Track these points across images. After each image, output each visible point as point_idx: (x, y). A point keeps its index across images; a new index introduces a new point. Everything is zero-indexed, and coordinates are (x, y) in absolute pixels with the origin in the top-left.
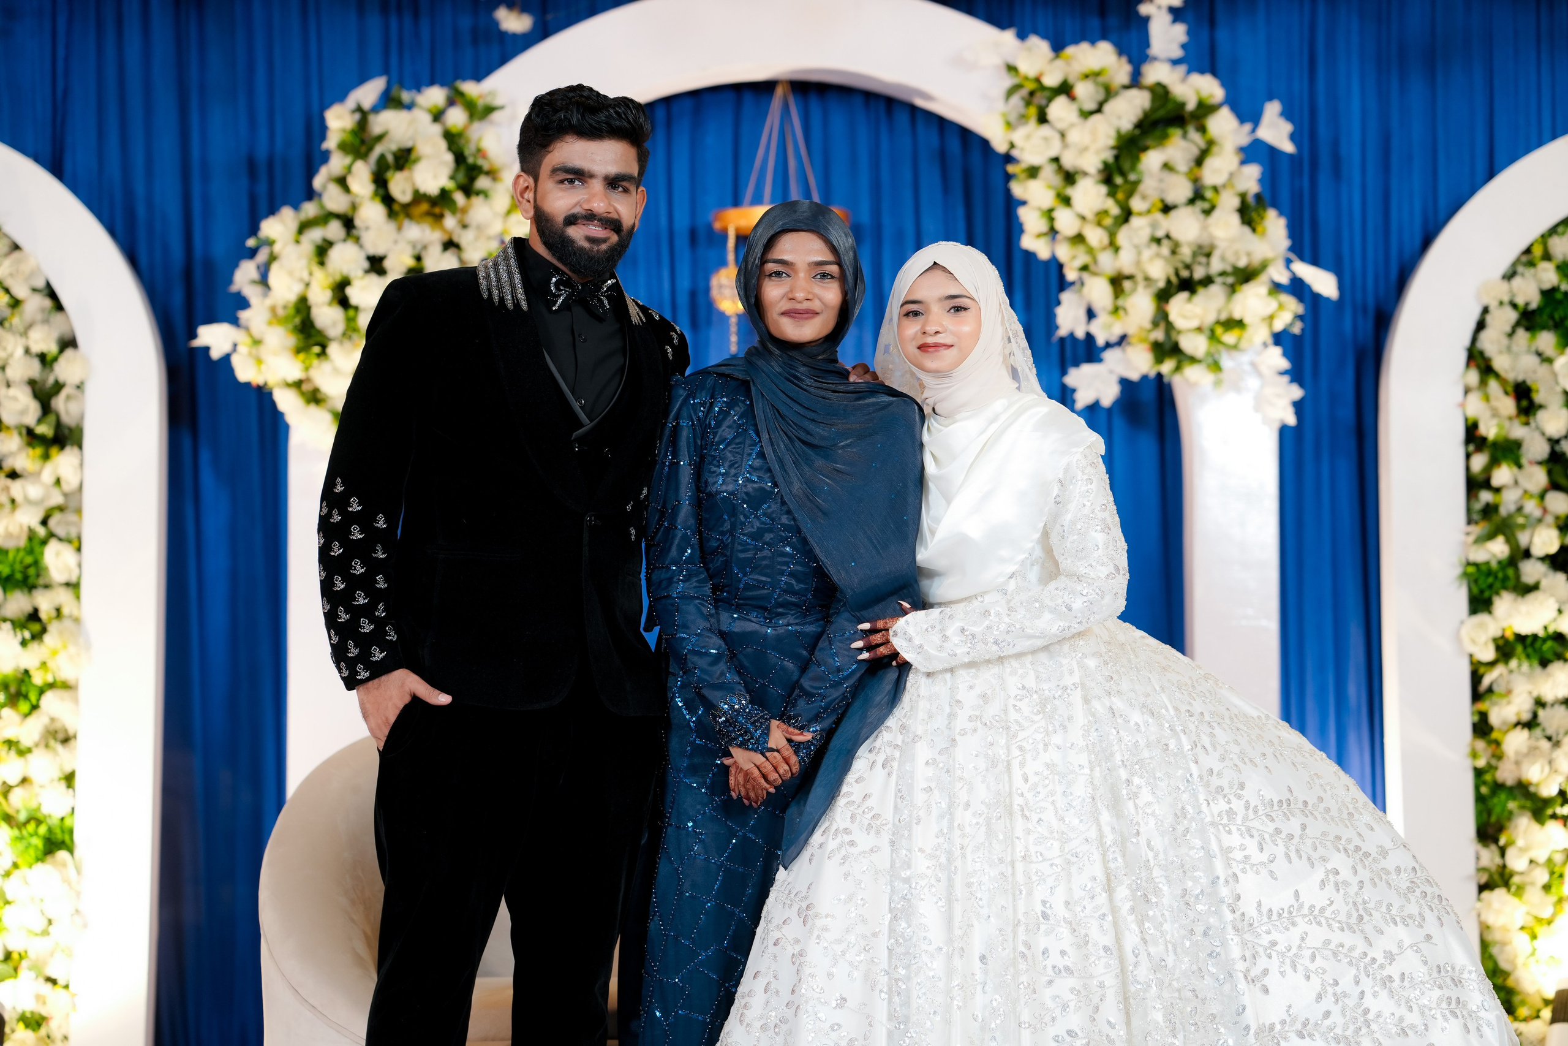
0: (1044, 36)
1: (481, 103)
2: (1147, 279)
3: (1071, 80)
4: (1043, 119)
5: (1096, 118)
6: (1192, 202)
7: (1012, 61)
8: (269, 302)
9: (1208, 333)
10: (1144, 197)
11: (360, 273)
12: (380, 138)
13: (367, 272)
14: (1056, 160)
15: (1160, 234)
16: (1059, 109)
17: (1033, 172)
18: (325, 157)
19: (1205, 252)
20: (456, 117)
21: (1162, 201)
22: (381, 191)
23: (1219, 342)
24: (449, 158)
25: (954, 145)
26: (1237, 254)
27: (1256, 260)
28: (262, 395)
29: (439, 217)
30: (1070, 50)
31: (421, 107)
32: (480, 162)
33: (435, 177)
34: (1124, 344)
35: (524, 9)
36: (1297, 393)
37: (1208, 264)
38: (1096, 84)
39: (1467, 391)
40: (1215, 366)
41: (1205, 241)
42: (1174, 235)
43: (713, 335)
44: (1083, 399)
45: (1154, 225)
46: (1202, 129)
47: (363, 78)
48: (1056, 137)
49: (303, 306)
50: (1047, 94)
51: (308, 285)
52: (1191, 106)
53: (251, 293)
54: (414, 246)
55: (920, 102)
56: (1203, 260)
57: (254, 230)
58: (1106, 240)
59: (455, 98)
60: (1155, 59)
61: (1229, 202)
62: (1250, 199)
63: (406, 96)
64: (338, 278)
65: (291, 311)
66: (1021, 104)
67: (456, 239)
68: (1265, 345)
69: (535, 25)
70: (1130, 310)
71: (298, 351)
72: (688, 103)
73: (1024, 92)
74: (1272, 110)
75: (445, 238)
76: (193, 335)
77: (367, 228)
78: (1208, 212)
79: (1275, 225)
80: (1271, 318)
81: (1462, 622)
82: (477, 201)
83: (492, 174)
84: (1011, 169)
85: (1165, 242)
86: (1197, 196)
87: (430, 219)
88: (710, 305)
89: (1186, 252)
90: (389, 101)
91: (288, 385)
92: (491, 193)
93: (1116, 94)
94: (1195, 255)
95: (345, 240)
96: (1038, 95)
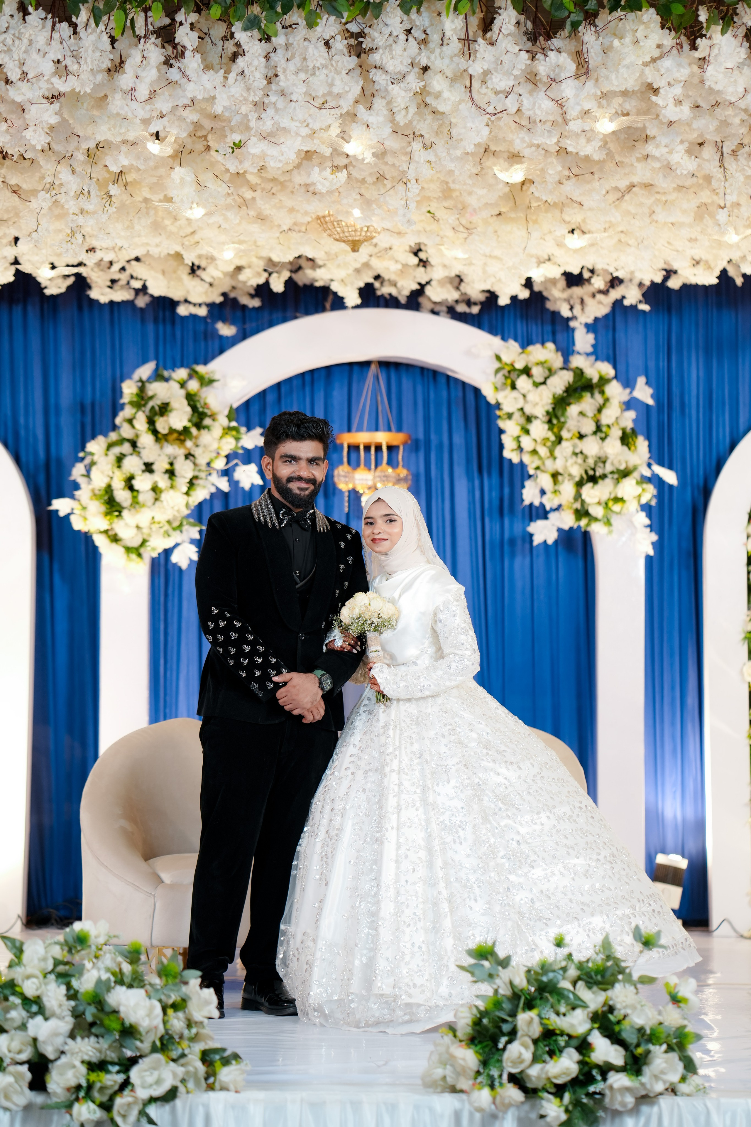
0: (516, 340)
1: (207, 377)
2: (570, 475)
3: (530, 365)
4: (513, 387)
5: (543, 387)
6: (595, 433)
7: (498, 353)
8: (91, 487)
9: (604, 504)
10: (569, 431)
11: (140, 473)
12: (151, 398)
13: (143, 471)
14: (522, 409)
15: (578, 451)
16: (523, 382)
17: (510, 416)
18: (122, 407)
19: (602, 460)
20: (193, 385)
21: (579, 433)
22: (151, 427)
23: (610, 509)
24: (189, 409)
25: (470, 396)
26: (620, 462)
27: (631, 465)
28: (87, 537)
29: (182, 442)
30: (530, 348)
31: (175, 380)
32: (206, 411)
33: (181, 421)
34: (561, 509)
35: (233, 323)
36: (654, 537)
37: (604, 466)
38: (543, 367)
39: (748, 537)
40: (608, 523)
41: (602, 454)
42: (584, 452)
43: (336, 500)
44: (537, 540)
45: (575, 446)
46: (602, 392)
47: (145, 361)
48: (522, 397)
49: (109, 489)
50: (517, 373)
51: (112, 478)
52: (595, 380)
53: (81, 481)
54: (169, 458)
55: (450, 374)
56: (601, 465)
57: (83, 448)
58: (548, 454)
59: (193, 374)
60: (578, 353)
61: (616, 433)
62: (628, 430)
63: (166, 374)
64: (128, 475)
65: (103, 492)
66: (503, 378)
67: (192, 452)
68: (638, 512)
69: (238, 331)
70: (562, 492)
71: (107, 514)
72: (323, 373)
73: (505, 372)
74: (641, 381)
75: (187, 452)
76: (50, 504)
77: (144, 448)
78: (603, 439)
79: (642, 444)
80: (639, 496)
81: (744, 664)
82: (204, 432)
83: (213, 417)
84: (498, 413)
85: (580, 456)
86: (598, 428)
87: (178, 442)
88: (334, 485)
89: (591, 462)
90: (158, 376)
91: (101, 532)
92: (212, 428)
93: (555, 373)
94: (596, 463)
95: (131, 454)
96: (512, 373)
